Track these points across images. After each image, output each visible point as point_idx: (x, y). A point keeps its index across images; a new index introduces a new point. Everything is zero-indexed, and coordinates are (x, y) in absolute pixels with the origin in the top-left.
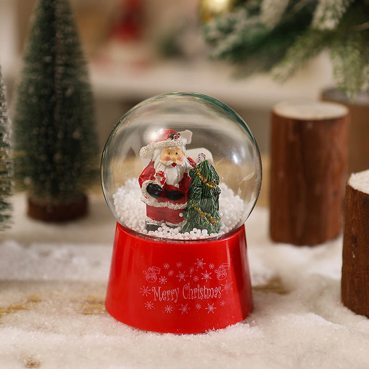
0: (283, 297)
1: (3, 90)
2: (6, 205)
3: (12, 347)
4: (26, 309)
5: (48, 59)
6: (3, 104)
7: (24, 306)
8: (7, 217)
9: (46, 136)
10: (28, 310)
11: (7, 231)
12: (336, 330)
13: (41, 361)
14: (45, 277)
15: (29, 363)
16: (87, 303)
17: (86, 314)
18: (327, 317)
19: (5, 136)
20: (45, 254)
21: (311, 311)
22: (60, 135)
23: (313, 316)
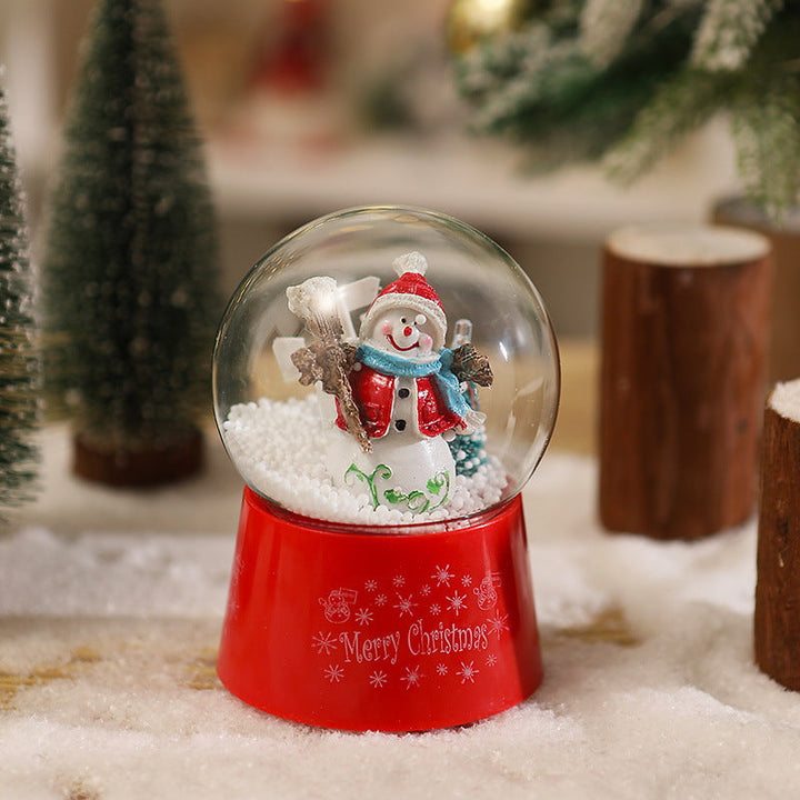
0: (628, 652)
1: (19, 200)
2: (26, 452)
3: (38, 760)
4: (69, 677)
5: (117, 133)
6: (19, 232)
7: (64, 671)
8: (29, 476)
9: (114, 301)
10: (72, 679)
11: (29, 507)
12: (742, 725)
13: (101, 790)
14: (111, 609)
15: (76, 795)
16: (200, 664)
17: (198, 688)
18: (723, 696)
19: (25, 300)
20: (110, 558)
21: (687, 682)
22: (144, 299)
23: (692, 694)
